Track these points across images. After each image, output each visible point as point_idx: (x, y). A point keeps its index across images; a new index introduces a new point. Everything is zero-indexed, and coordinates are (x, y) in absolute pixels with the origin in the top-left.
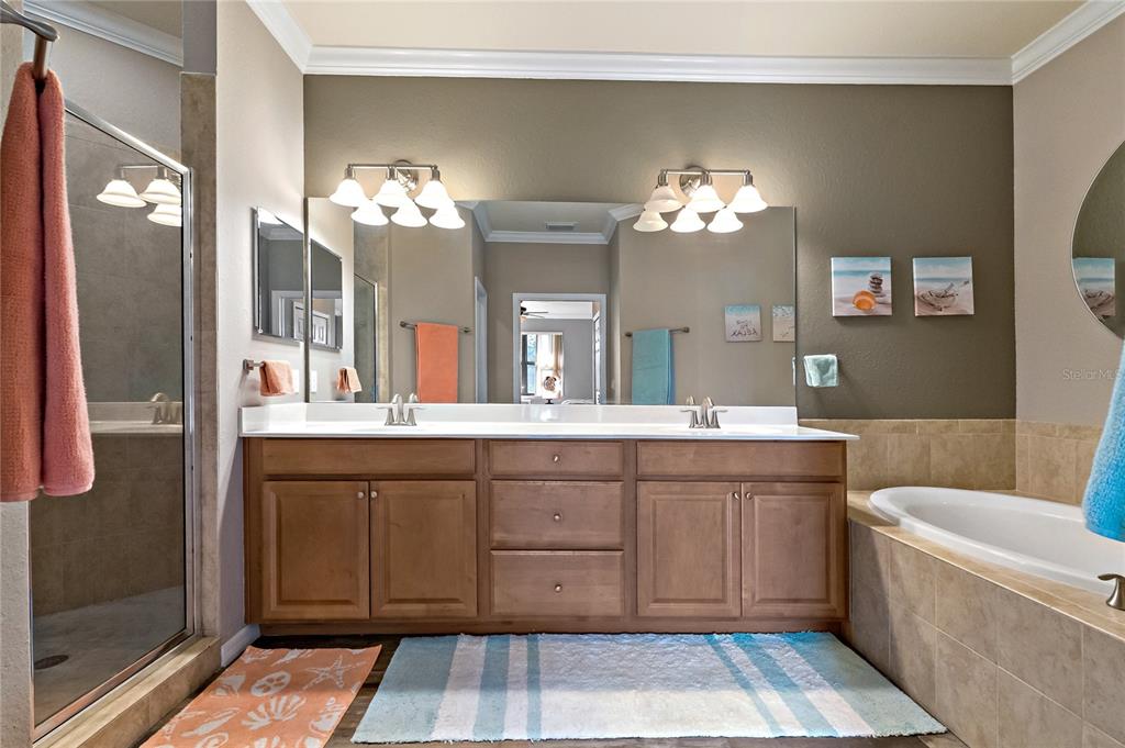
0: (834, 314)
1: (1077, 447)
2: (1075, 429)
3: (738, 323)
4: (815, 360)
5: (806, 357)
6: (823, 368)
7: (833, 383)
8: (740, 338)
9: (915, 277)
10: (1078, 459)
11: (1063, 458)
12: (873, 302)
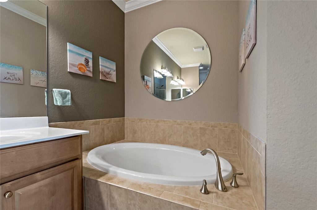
0: (68, 71)
1: (141, 125)
2: (140, 120)
3: (8, 73)
4: (59, 91)
5: (54, 89)
6: (64, 96)
7: (69, 104)
8: (9, 81)
9: (100, 64)
10: (141, 128)
11: (137, 128)
12: (85, 69)
